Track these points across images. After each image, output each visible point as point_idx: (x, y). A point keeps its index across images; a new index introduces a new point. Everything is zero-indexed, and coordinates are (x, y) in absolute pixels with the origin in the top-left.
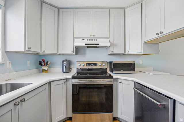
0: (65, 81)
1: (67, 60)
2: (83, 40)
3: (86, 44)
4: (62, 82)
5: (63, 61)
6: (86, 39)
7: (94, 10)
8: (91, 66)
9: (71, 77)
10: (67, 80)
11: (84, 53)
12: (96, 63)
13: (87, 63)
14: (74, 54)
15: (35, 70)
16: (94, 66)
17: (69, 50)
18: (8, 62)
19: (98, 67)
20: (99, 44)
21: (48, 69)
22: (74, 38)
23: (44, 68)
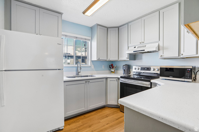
0: (117, 79)
1: (126, 65)
2: (135, 47)
3: (134, 52)
4: (115, 79)
5: (123, 66)
6: (137, 47)
7: (143, 19)
8: (145, 70)
9: (119, 77)
10: (118, 78)
11: (141, 59)
12: (149, 68)
13: (141, 68)
14: (129, 60)
15: (108, 71)
16: (148, 70)
17: (124, 57)
18: (93, 65)
19: (152, 71)
20: (144, 50)
21: (114, 71)
22: (128, 47)
23: (112, 70)
